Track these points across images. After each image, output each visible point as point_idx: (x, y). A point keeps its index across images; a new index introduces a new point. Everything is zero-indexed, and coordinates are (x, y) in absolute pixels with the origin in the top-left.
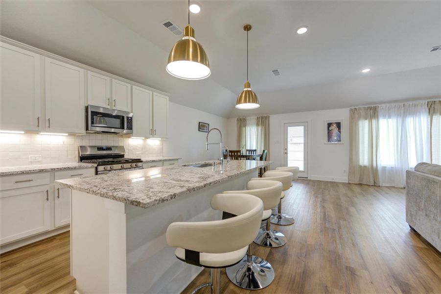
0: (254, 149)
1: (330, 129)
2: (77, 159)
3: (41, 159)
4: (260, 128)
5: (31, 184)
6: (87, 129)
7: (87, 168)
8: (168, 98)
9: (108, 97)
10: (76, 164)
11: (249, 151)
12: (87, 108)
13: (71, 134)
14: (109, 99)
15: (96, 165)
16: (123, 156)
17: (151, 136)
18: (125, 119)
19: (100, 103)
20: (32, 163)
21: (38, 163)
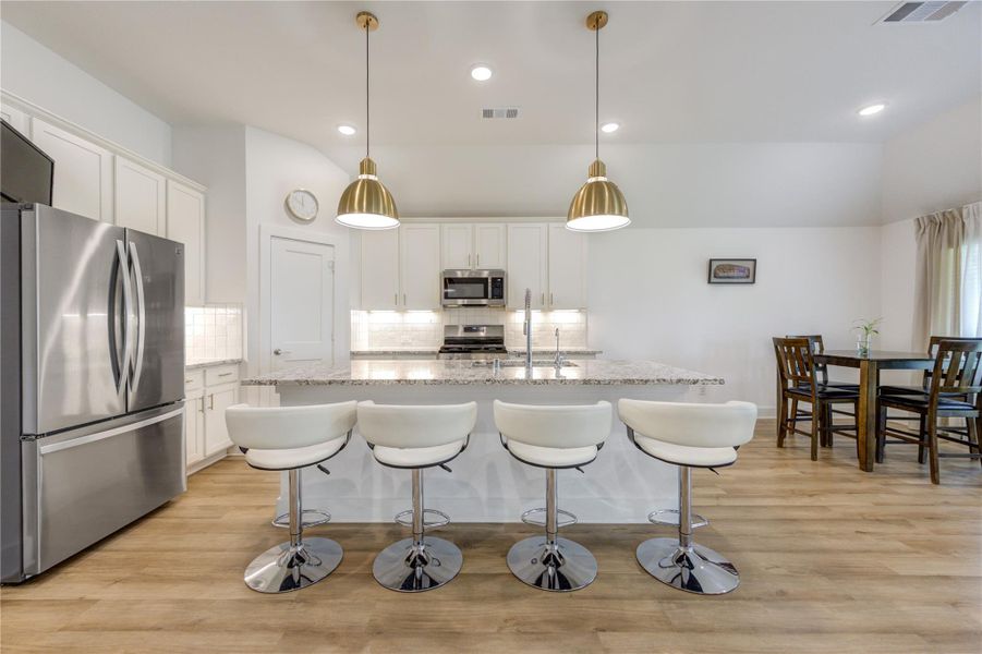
2: (443, 342)
6: (441, 303)
9: (470, 252)
12: (444, 274)
14: (468, 256)
17: (544, 306)
18: (490, 282)
20: (403, 344)
21: (409, 344)
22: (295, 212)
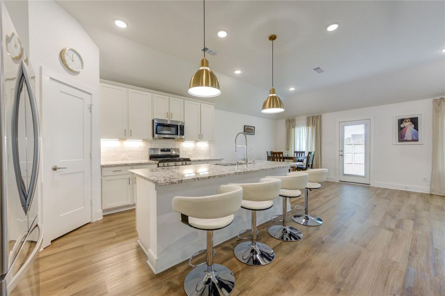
0: (303, 150)
1: (402, 126)
2: (148, 157)
3: (127, 158)
4: (310, 128)
5: (121, 173)
6: (153, 136)
7: (152, 164)
8: (213, 107)
9: (167, 111)
10: (147, 160)
11: (297, 152)
12: (153, 121)
13: (144, 140)
14: (167, 113)
15: (158, 162)
16: (178, 156)
17: (199, 140)
18: (179, 127)
19: (162, 116)
20: (123, 160)
21: (127, 159)
22: (70, 67)
